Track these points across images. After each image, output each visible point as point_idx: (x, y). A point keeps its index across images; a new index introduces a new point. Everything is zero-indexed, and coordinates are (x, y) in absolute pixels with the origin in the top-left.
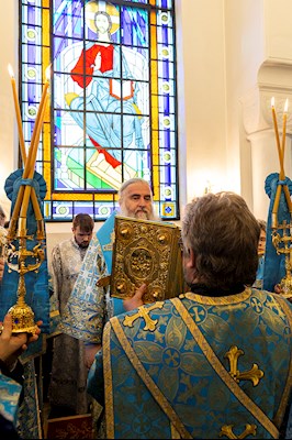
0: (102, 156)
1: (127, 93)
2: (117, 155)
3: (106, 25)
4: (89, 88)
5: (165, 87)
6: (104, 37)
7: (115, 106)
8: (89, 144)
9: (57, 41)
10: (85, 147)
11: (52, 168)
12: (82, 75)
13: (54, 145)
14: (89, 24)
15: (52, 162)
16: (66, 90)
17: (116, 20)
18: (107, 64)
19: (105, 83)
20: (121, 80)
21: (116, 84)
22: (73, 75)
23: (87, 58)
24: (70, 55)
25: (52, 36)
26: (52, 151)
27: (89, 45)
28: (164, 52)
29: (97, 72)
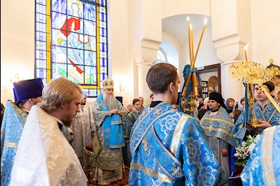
0: (75, 68)
1: (86, 41)
2: (82, 68)
3: (77, 9)
4: (69, 37)
5: (103, 40)
6: (76, 15)
7: (81, 46)
8: (69, 62)
9: (54, 14)
10: (67, 64)
11: (51, 72)
12: (66, 31)
13: (52, 62)
14: (69, 8)
15: (51, 70)
16: (58, 36)
17: (81, 7)
18: (77, 27)
19: (77, 35)
20: (84, 34)
21: (81, 36)
22: (61, 30)
23: (68, 23)
24: (60, 21)
25: (51, 11)
26: (51, 64)
27: (69, 17)
28: (102, 24)
29: (73, 30)
